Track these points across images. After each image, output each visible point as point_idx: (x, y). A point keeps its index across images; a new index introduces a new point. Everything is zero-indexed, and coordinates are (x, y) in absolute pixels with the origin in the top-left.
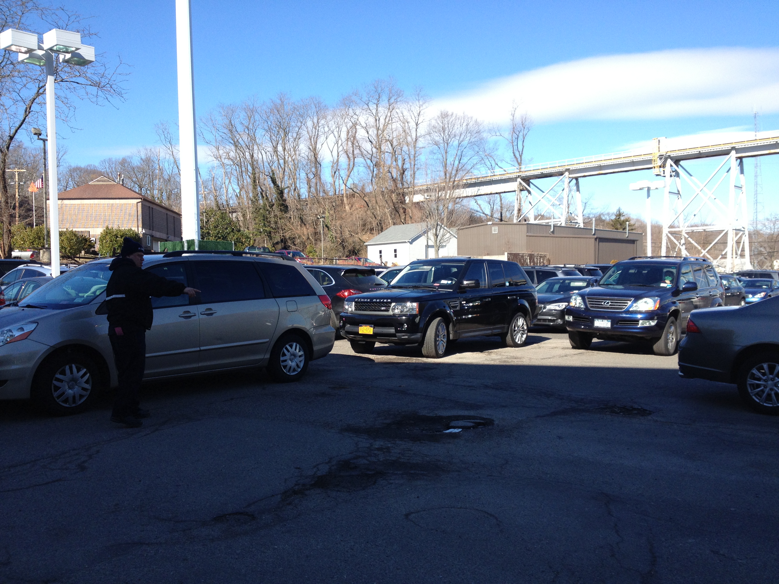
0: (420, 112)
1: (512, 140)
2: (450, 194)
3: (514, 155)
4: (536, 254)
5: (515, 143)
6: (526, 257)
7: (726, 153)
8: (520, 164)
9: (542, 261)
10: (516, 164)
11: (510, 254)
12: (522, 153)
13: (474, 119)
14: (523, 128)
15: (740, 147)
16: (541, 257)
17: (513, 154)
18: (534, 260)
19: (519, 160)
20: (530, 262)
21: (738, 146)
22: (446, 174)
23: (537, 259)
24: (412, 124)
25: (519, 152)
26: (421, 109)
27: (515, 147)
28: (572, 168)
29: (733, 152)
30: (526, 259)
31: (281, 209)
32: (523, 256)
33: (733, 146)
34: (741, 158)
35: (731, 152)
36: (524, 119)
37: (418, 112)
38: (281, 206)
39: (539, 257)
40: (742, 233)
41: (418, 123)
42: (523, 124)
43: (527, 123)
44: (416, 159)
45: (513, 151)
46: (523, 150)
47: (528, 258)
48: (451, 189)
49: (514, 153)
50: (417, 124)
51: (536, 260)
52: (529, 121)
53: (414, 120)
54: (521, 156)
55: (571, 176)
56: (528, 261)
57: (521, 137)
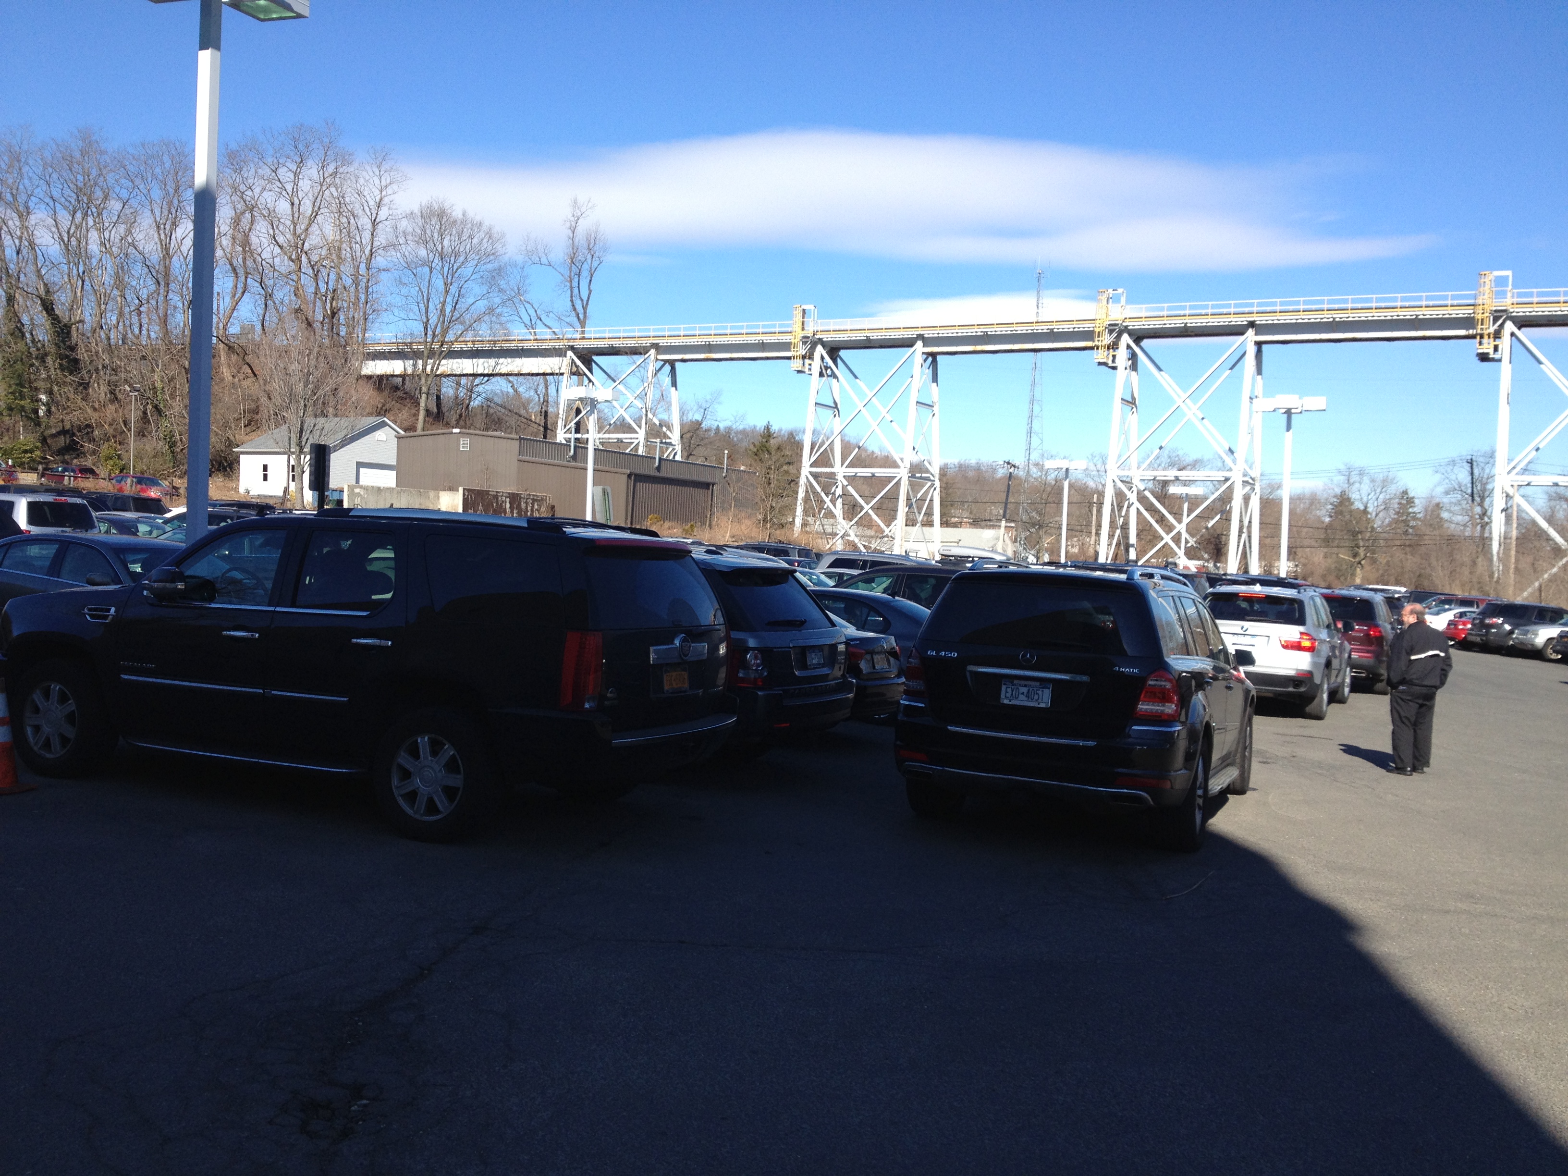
0: (381, 199)
1: (570, 277)
2: (433, 367)
3: (573, 305)
4: (524, 494)
5: (575, 284)
6: (504, 499)
7: (907, 343)
8: (583, 324)
9: (536, 507)
10: (577, 324)
11: (469, 490)
12: (587, 304)
13: (484, 228)
14: (589, 256)
15: (931, 335)
16: (534, 500)
17: (570, 303)
18: (519, 504)
19: (581, 316)
20: (511, 508)
21: (928, 333)
22: (426, 328)
23: (527, 503)
24: (365, 222)
25: (582, 300)
26: (384, 193)
27: (576, 291)
28: (662, 342)
29: (919, 344)
30: (503, 502)
31: (61, 365)
32: (496, 497)
33: (918, 333)
34: (934, 355)
35: (916, 342)
36: (592, 241)
37: (378, 199)
38: (61, 360)
39: (530, 501)
40: (929, 483)
41: (378, 220)
42: (589, 249)
43: (597, 248)
44: (370, 290)
45: (572, 297)
46: (588, 298)
47: (508, 500)
48: (437, 357)
49: (572, 301)
50: (374, 223)
51: (523, 505)
52: (601, 244)
53: (369, 214)
54: (585, 308)
55: (660, 357)
56: (508, 505)
57: (585, 273)
